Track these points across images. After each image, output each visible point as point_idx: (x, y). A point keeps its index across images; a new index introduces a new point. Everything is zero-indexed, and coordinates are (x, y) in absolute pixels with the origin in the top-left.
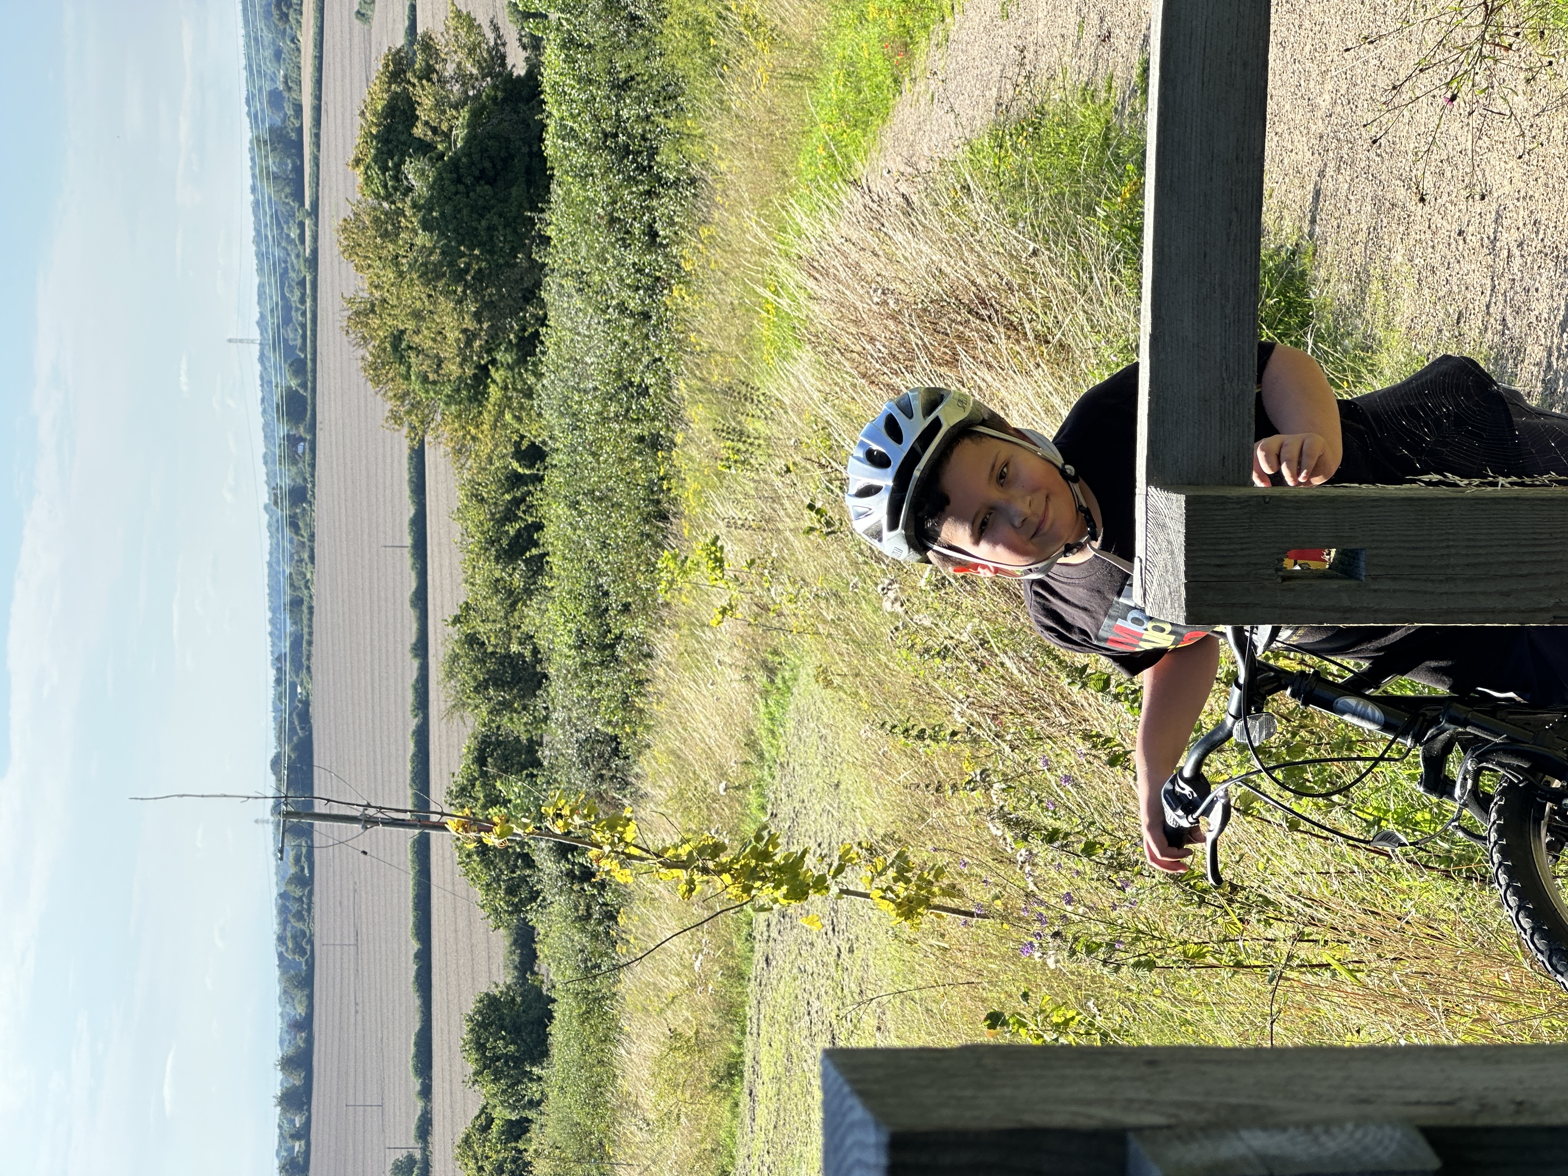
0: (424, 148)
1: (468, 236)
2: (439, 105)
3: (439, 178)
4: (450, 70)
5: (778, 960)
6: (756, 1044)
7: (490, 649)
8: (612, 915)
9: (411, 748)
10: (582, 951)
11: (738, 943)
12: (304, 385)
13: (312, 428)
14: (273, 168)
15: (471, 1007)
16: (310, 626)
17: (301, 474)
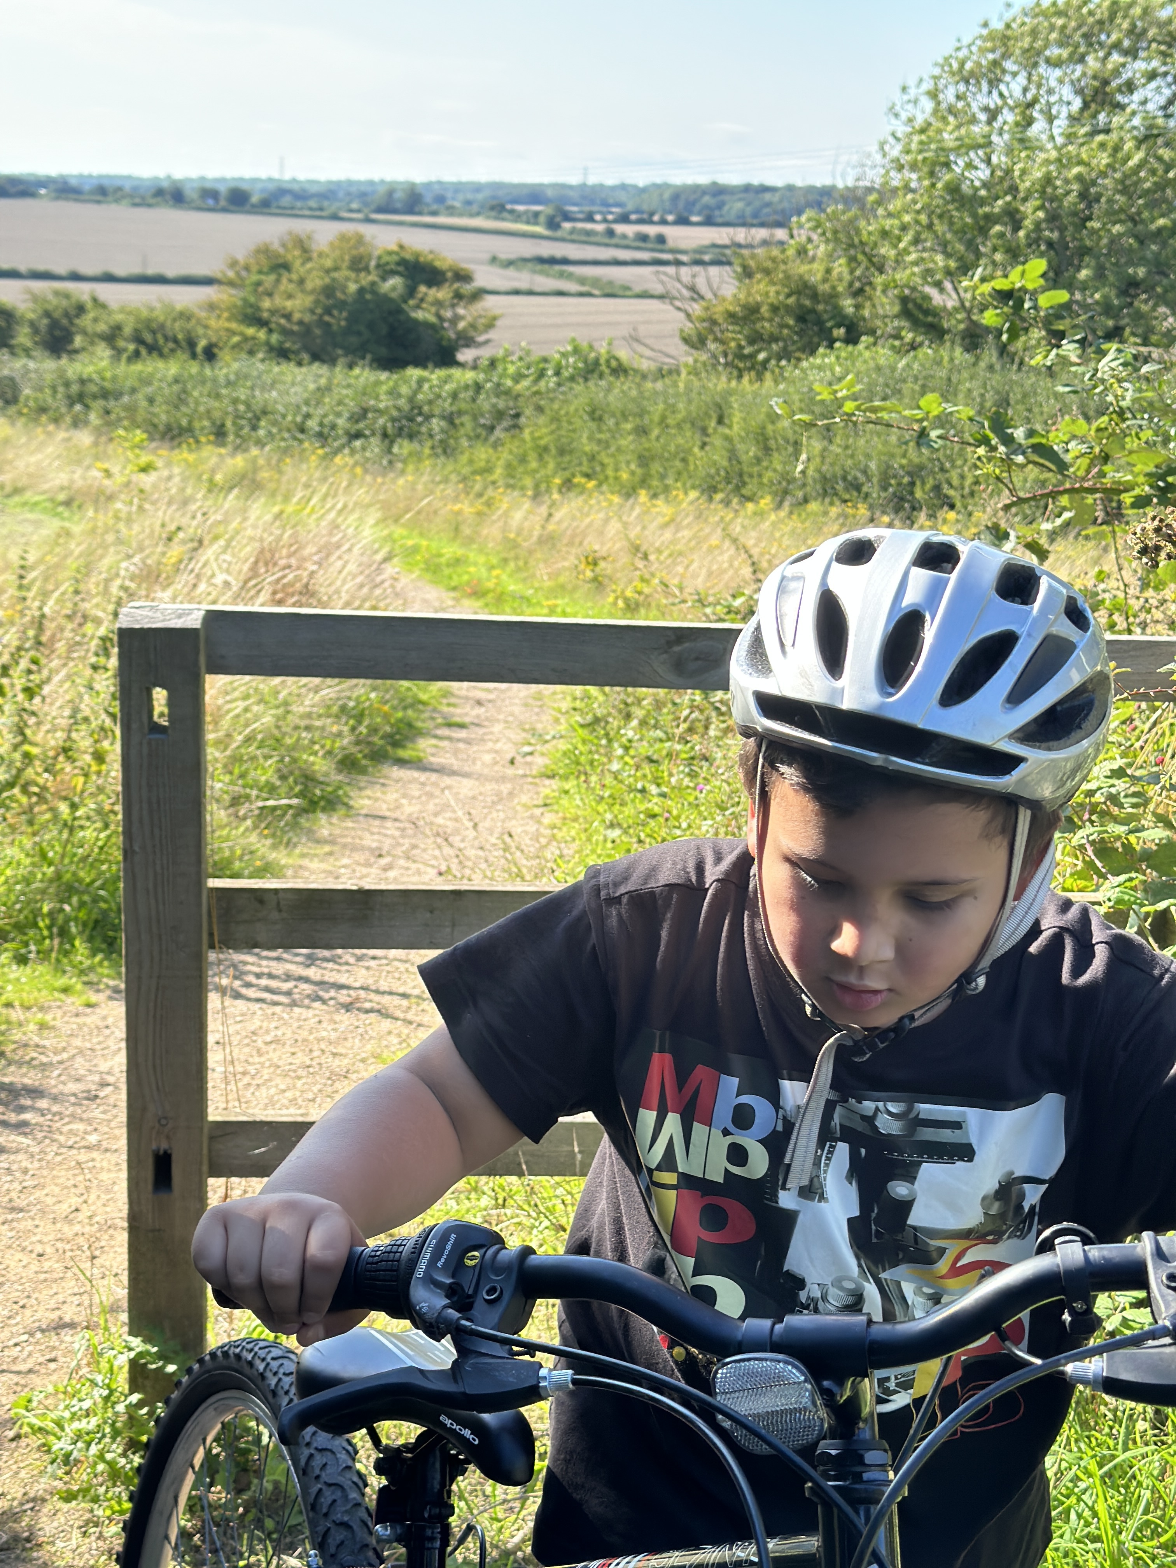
0: (411, 291)
1: (353, 319)
2: (439, 303)
3: (391, 300)
4: (461, 311)
7: (76, 322)
9: (4, 266)
12: (253, 206)
13: (224, 210)
14: (396, 196)
16: (88, 201)
17: (193, 201)
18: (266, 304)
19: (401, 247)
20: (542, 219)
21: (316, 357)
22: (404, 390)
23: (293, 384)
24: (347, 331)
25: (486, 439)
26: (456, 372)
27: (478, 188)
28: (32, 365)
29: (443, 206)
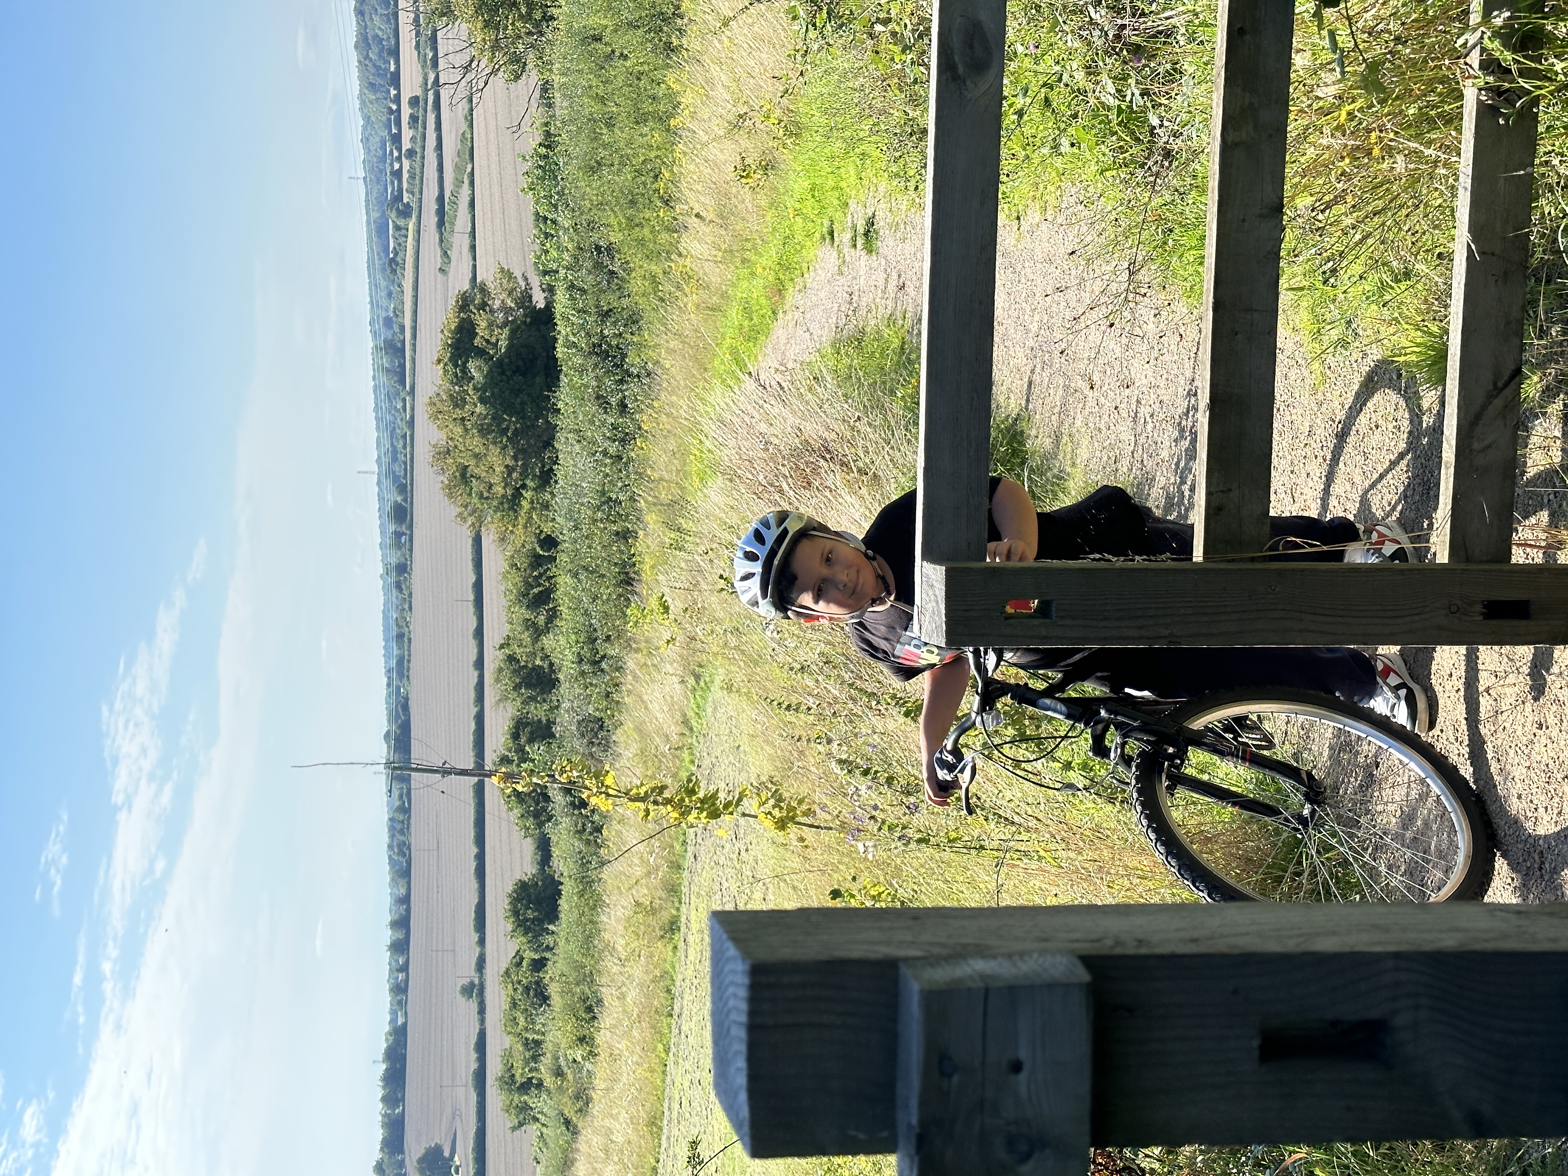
0: (481, 353)
1: (510, 409)
2: (490, 325)
3: (490, 371)
4: (497, 304)
5: (702, 857)
6: (688, 910)
7: (523, 664)
8: (598, 829)
9: (473, 726)
10: (580, 853)
11: (677, 846)
12: (405, 500)
13: (411, 527)
14: (386, 365)
15: (510, 888)
16: (409, 651)
17: (404, 555)
18: (499, 490)
19: (438, 361)
20: (401, 222)
21: (549, 443)
22: (576, 361)
23: (575, 466)
24: (521, 415)
25: (622, 280)
26: (559, 309)
27: (374, 285)
28: (566, 705)
29: (394, 319)
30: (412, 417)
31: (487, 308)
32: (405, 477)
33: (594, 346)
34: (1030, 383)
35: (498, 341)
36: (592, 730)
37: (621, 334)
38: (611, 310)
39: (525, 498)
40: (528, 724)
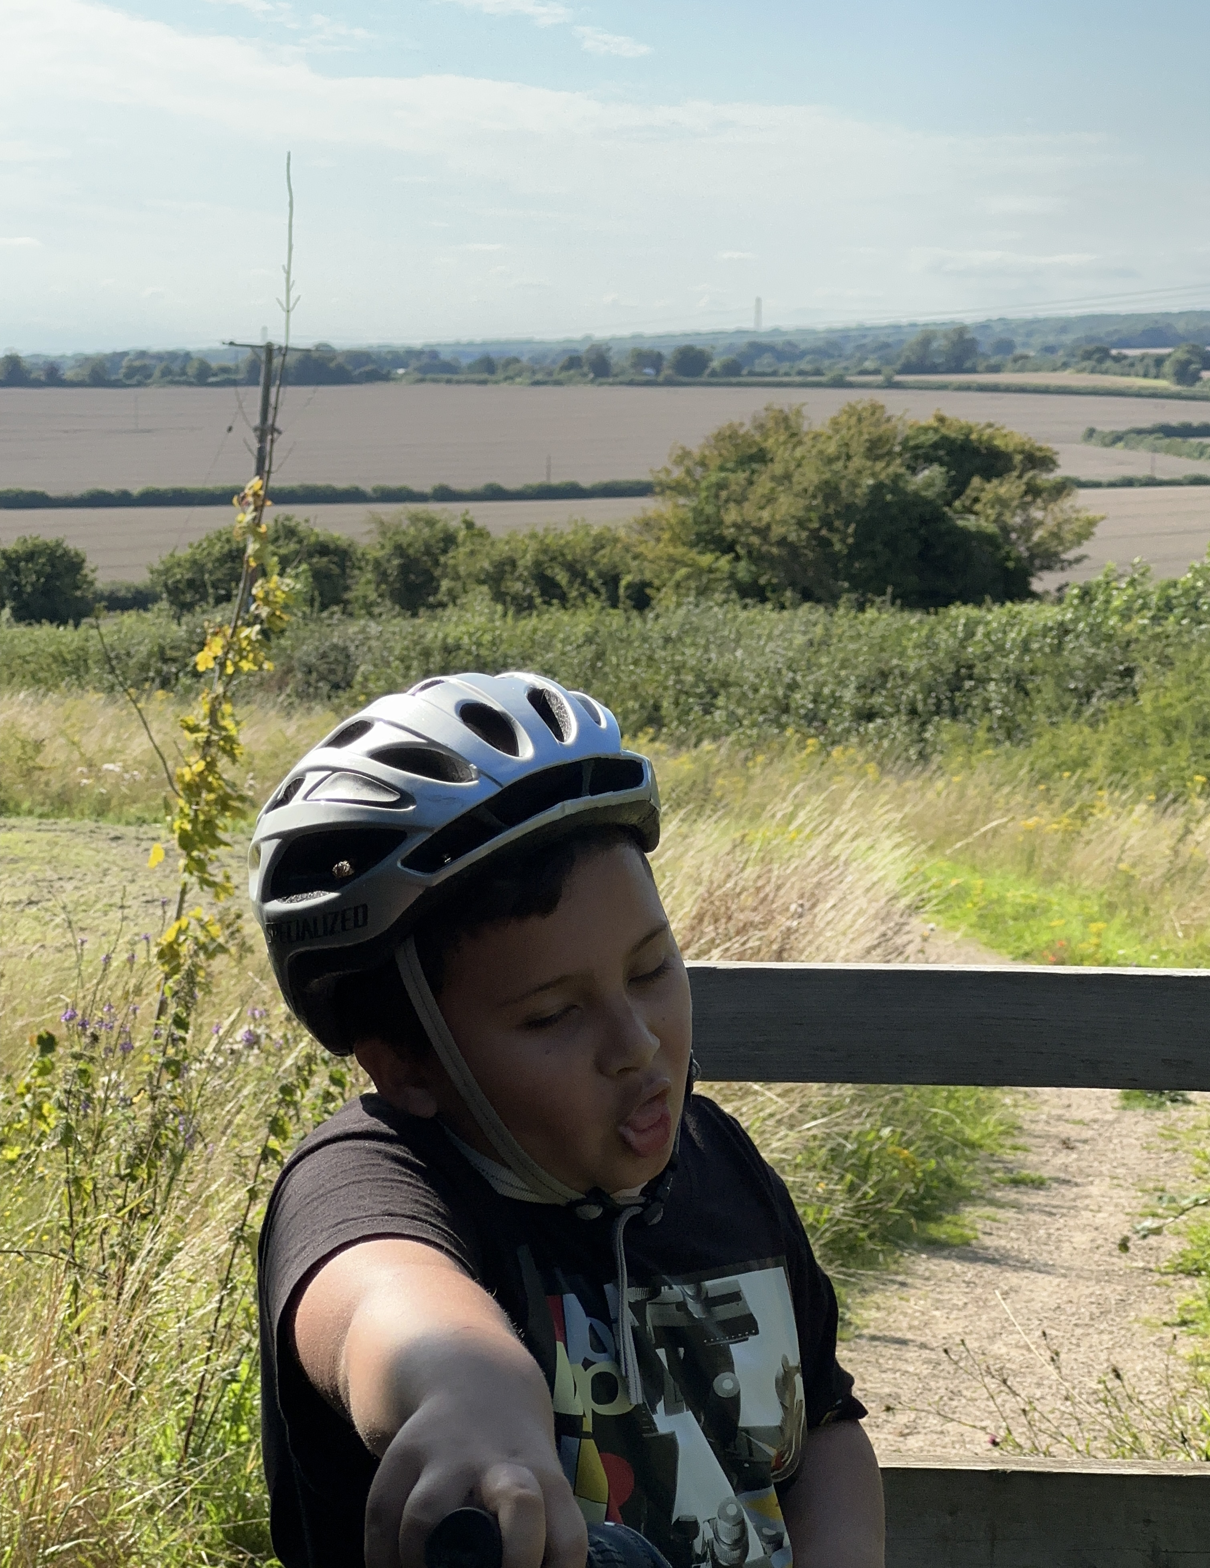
0: (957, 487)
1: (866, 533)
2: (1001, 502)
3: (927, 502)
4: (1037, 514)
5: (116, 850)
6: (29, 829)
7: (442, 559)
8: (166, 683)
9: (341, 484)
10: (128, 654)
11: (134, 810)
12: (714, 374)
13: (669, 383)
14: (935, 345)
15: (71, 545)
16: (466, 382)
17: (623, 372)
18: (731, 515)
19: (941, 420)
20: (1168, 367)
21: (807, 595)
22: (944, 638)
23: (770, 637)
24: (855, 552)
25: (1078, 712)
26: (1027, 609)
27: (1064, 325)
28: (374, 628)
29: (1010, 357)
30: (851, 385)
31: (1028, 498)
32: (751, 374)
33: (971, 667)
34: (903, 1342)
35: (976, 514)
36: (332, 671)
37: (988, 710)
38: (1027, 694)
39: (717, 559)
40: (343, 568)
